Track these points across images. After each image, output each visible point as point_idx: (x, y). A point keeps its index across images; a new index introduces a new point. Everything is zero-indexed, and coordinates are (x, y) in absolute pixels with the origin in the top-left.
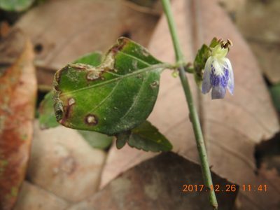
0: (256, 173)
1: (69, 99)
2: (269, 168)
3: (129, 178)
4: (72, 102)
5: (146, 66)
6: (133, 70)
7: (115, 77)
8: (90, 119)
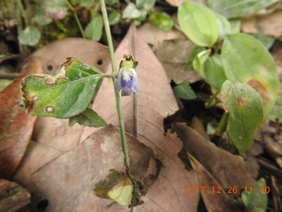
0: (165, 135)
1: (34, 97)
2: (172, 132)
3: (93, 139)
4: (36, 98)
5: (88, 76)
6: (79, 78)
7: (66, 82)
8: (49, 109)
